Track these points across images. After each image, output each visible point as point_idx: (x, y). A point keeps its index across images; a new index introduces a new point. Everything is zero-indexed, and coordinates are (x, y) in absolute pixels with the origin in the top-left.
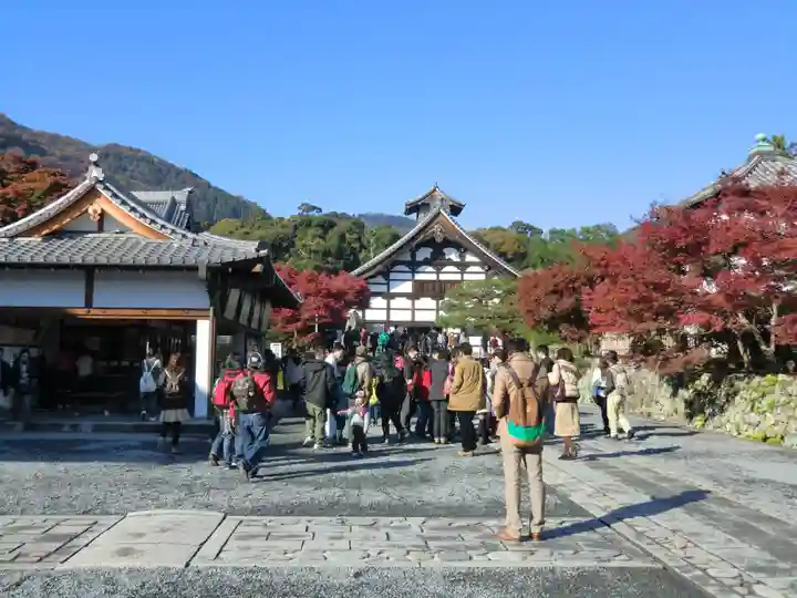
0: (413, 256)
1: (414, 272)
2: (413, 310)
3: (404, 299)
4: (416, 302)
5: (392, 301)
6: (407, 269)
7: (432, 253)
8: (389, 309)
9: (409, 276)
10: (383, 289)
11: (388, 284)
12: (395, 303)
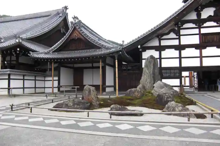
0: (199, 15)
1: (200, 28)
2: (201, 57)
3: (193, 49)
4: (203, 51)
5: (183, 52)
6: (194, 26)
7: (215, 12)
8: (180, 58)
9: (196, 31)
10: (176, 42)
11: (179, 39)
12: (186, 53)
